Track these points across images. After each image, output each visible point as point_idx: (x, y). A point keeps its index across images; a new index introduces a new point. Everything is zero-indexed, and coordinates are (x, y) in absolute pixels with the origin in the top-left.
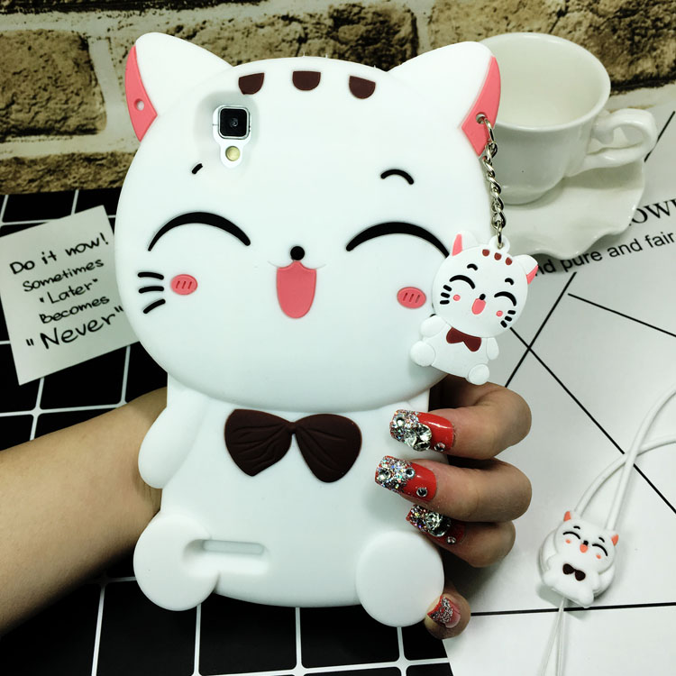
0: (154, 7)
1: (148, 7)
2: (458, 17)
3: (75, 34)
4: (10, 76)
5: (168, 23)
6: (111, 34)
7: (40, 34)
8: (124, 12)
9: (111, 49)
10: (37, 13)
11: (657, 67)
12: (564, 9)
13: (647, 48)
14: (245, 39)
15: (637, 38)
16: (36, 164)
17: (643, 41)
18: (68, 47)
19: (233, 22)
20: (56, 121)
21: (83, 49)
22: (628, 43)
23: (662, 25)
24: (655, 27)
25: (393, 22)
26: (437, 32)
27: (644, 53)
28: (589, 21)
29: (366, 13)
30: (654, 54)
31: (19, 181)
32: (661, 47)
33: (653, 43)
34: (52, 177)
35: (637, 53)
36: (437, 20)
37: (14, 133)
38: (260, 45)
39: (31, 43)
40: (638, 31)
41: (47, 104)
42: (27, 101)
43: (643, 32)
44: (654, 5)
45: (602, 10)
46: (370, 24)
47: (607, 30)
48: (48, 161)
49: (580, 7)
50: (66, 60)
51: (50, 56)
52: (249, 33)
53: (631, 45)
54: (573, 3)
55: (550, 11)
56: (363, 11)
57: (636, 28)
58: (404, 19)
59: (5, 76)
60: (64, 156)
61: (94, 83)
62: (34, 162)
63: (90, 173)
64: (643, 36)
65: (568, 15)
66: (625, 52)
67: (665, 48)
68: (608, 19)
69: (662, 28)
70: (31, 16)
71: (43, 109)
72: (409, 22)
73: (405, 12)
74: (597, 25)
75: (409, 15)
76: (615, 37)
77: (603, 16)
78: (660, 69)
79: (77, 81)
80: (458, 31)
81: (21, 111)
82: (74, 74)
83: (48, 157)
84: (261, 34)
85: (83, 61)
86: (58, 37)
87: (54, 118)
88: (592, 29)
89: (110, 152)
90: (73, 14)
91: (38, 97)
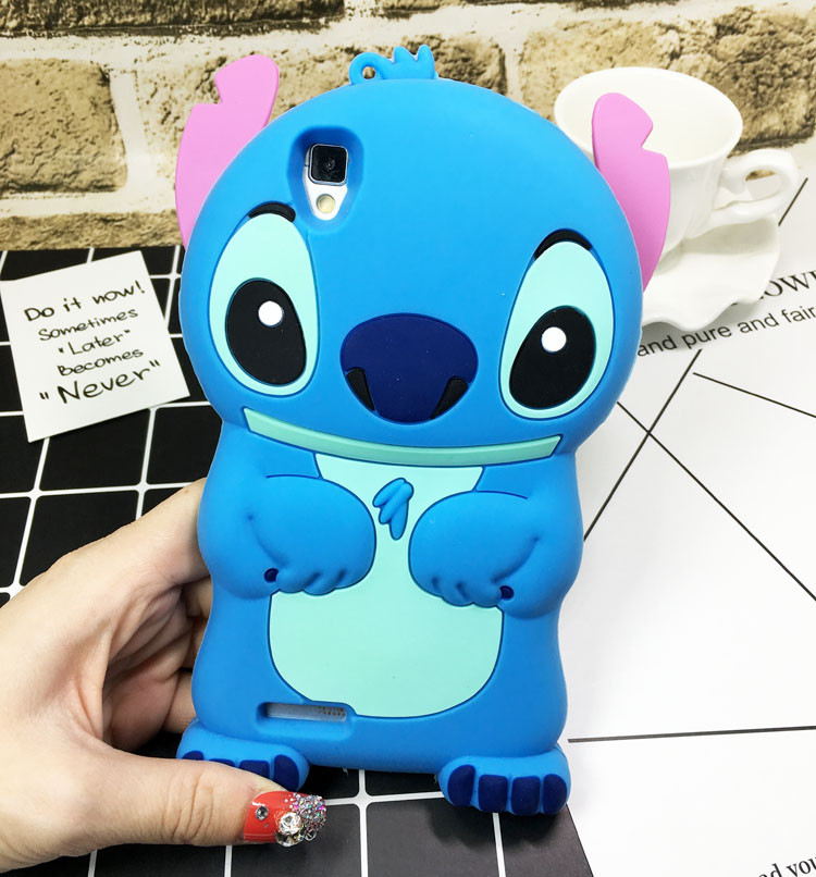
0: (192, 32)
1: (185, 32)
2: (554, 56)
3: (95, 65)
4: (11, 117)
5: (208, 53)
6: (138, 67)
7: (51, 65)
8: (156, 38)
9: (137, 85)
10: (50, 36)
11: (785, 123)
12: (678, 49)
13: (774, 101)
14: (300, 76)
15: (761, 88)
16: (39, 225)
17: (769, 91)
18: (85, 81)
19: (286, 55)
20: (65, 176)
21: (103, 85)
22: (752, 93)
23: (791, 73)
24: (783, 75)
25: (477, 60)
26: (529, 74)
27: (770, 106)
28: (707, 65)
29: (445, 48)
30: (782, 107)
31: (19, 243)
32: (790, 101)
33: (780, 95)
34: (59, 239)
35: (761, 106)
36: (530, 59)
37: (13, 188)
38: (317, 85)
39: (39, 76)
40: (762, 80)
41: (54, 154)
42: (31, 150)
43: (769, 81)
44: (782, 48)
45: (722, 52)
46: (451, 61)
47: (727, 77)
48: (55, 221)
49: (697, 48)
50: (81, 98)
51: (62, 93)
52: (305, 70)
53: (755, 96)
54: (688, 43)
55: (661, 52)
56: (443, 44)
57: (761, 76)
58: (490, 56)
59: (5, 118)
60: (75, 216)
61: (113, 128)
62: (37, 222)
63: (106, 236)
64: (769, 86)
65: (682, 57)
66: (748, 105)
67: (794, 101)
68: (729, 64)
69: (790, 77)
70: (42, 41)
71: (49, 160)
72: (495, 60)
73: (492, 47)
74: (716, 71)
75: (496, 51)
76: (737, 86)
77: (724, 60)
78: (789, 125)
79: (94, 125)
80: (554, 74)
81: (22, 162)
82: (91, 117)
83: (55, 217)
84: (320, 71)
85: (102, 101)
86: (73, 69)
87: (63, 171)
88: (710, 75)
89: (131, 212)
90: (93, 40)
91: (43, 145)
